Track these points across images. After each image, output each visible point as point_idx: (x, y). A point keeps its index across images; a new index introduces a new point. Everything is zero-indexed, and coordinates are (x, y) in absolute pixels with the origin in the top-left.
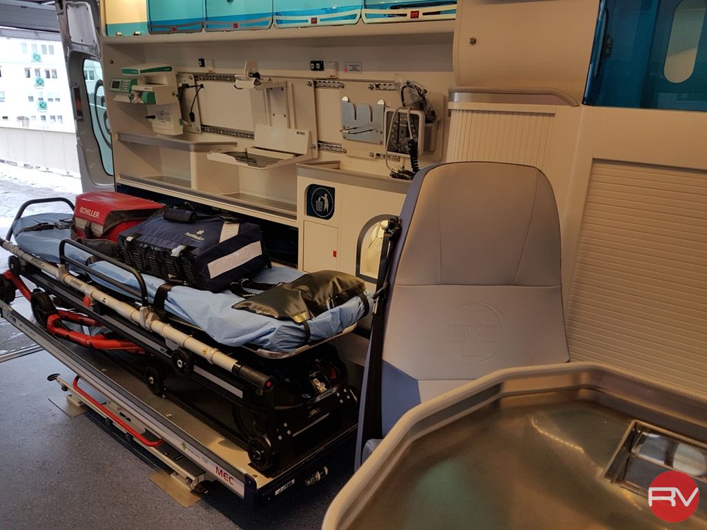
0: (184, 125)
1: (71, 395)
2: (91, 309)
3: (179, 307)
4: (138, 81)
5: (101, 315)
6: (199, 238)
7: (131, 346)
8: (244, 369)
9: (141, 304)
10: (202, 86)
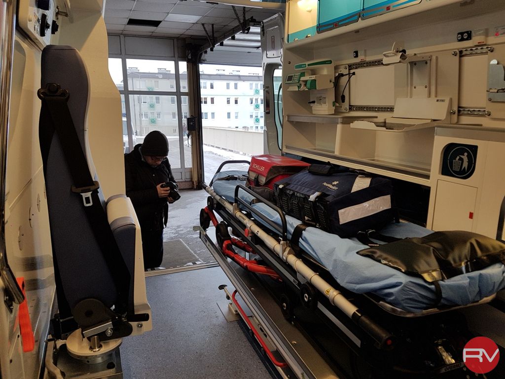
0: (336, 107)
1: (231, 304)
2: (250, 239)
3: (310, 245)
4: (306, 73)
5: (256, 244)
6: (334, 188)
7: (272, 273)
8: (363, 318)
9: (281, 239)
10: (354, 74)
